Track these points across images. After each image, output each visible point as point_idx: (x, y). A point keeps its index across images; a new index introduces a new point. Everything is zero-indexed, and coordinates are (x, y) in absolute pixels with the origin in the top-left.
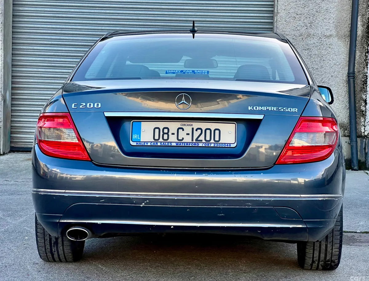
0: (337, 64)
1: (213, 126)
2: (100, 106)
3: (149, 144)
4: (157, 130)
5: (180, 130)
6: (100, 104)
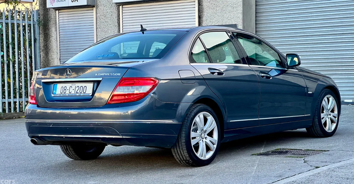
1: (83, 85)
4: (62, 88)
5: (71, 88)
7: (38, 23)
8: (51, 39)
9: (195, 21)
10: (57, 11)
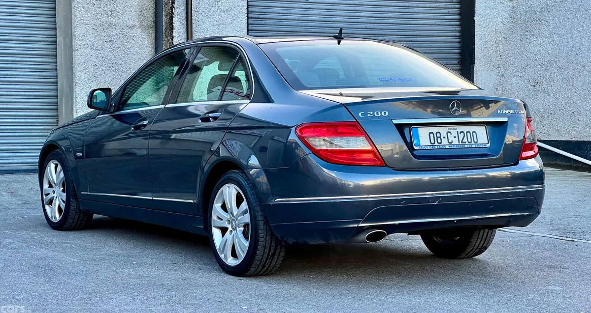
0: (142, 58)
1: (471, 129)
2: (387, 114)
3: (429, 148)
4: (431, 135)
5: (449, 134)
6: (387, 112)
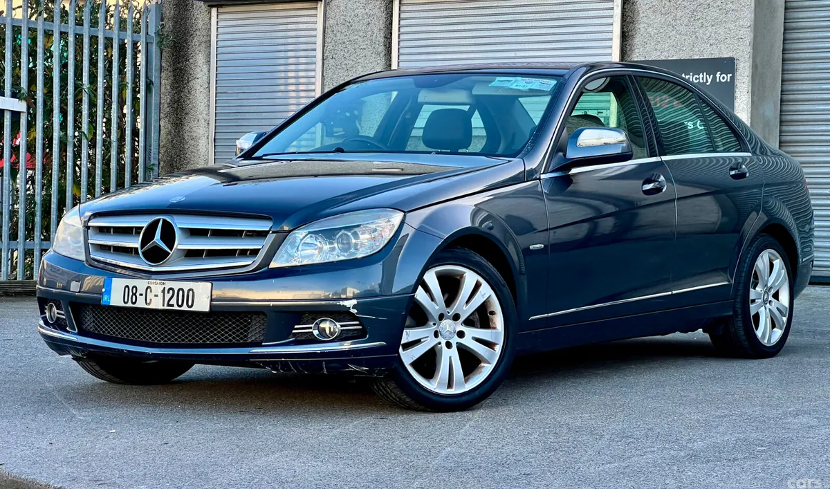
7: (159, 39)
8: (191, 84)
9: (611, 47)
10: (214, 11)
